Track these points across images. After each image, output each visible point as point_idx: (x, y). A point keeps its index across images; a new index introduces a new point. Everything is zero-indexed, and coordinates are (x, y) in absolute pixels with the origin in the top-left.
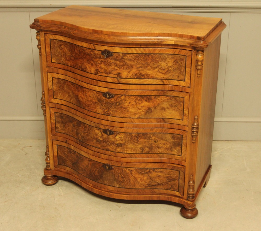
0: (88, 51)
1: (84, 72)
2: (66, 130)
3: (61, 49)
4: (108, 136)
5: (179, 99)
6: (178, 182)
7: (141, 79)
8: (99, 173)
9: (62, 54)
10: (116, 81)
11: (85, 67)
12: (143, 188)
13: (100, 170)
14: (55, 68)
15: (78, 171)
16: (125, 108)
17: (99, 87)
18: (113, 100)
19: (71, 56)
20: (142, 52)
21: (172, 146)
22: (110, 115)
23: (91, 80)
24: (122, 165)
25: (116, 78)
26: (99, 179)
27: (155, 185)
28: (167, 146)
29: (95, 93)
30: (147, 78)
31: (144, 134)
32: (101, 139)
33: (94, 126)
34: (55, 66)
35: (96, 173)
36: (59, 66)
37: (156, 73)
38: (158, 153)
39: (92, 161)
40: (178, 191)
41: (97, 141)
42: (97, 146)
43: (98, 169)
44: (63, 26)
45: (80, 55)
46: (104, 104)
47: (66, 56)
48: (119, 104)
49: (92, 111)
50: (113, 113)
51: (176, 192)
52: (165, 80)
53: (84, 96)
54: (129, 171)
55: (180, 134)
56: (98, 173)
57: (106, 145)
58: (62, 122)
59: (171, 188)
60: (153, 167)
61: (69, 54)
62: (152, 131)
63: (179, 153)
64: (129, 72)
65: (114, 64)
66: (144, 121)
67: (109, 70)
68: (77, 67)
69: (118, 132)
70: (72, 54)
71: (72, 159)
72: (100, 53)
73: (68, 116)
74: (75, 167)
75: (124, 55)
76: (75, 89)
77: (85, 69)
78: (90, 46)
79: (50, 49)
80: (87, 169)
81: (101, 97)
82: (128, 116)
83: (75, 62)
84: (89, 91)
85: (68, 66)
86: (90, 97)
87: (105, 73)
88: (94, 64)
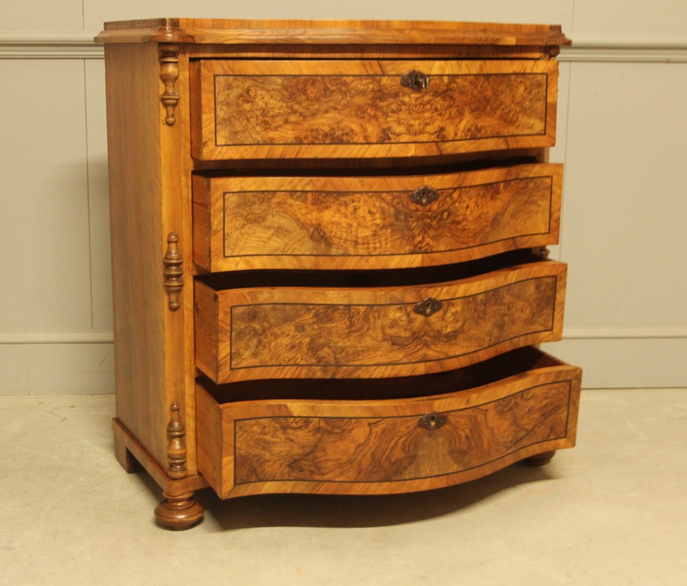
0: (360, 85)
1: (343, 147)
3: (249, 99)
4: (426, 320)
8: (407, 449)
10: (434, 150)
11: (347, 130)
15: (317, 477)
16: (459, 223)
18: (435, 206)
19: (289, 114)
22: (426, 250)
25: (433, 144)
26: (406, 469)
29: (389, 197)
32: (407, 334)
33: (388, 302)
34: (227, 156)
35: (398, 454)
36: (237, 153)
42: (393, 359)
43: (404, 439)
46: (413, 222)
47: (268, 117)
48: (449, 215)
49: (376, 252)
50: (434, 244)
53: (346, 216)
56: (403, 449)
57: (419, 347)
58: (254, 332)
61: (280, 108)
64: (460, 121)
65: (431, 106)
67: (419, 125)
68: (313, 137)
69: (450, 301)
70: (291, 106)
71: (292, 448)
72: (396, 82)
73: (278, 306)
74: (302, 471)
75: (452, 80)
76: (307, 208)
77: (348, 138)
78: (369, 69)
79: (213, 106)
80: (359, 454)
81: (406, 205)
82: (463, 243)
83: (306, 125)
84: (367, 197)
85: (274, 146)
86: (369, 215)
87: (409, 134)
88: (378, 114)
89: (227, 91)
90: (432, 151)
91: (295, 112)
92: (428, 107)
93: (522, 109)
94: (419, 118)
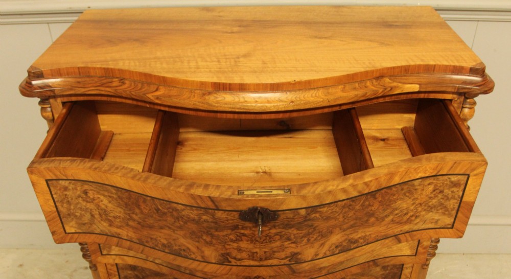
0: (191, 214)
1: (180, 259)
3: (89, 200)
7: (351, 250)
9: (96, 213)
10: (286, 271)
11: (184, 248)
19: (128, 219)
20: (359, 192)
25: (284, 266)
30: (365, 244)
37: (386, 226)
45: (160, 220)
47: (110, 217)
52: (403, 235)
61: (117, 211)
64: (322, 245)
65: (281, 237)
67: (265, 252)
68: (153, 244)
70: (129, 214)
72: (234, 217)
75: (312, 211)
77: (185, 253)
78: (200, 202)
79: (53, 204)
83: (145, 233)
85: (121, 240)
87: (253, 260)
88: (214, 241)
89: (65, 193)
90: (282, 271)
91: (131, 219)
92: (278, 237)
93: (426, 208)
94: (265, 248)
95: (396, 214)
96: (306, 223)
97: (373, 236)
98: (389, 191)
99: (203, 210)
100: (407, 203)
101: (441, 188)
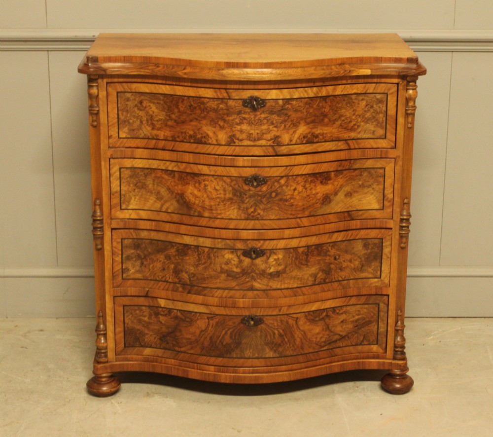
0: (213, 104)
1: (200, 146)
2: (147, 270)
3: (142, 108)
4: (252, 262)
5: (376, 172)
6: (376, 327)
7: (314, 143)
8: (233, 337)
9: (144, 119)
10: (271, 151)
11: (204, 135)
12: (316, 350)
13: (235, 331)
14: (126, 148)
15: (177, 349)
16: (286, 200)
17: (237, 168)
18: (264, 188)
19: (168, 120)
20: (315, 94)
21: (364, 262)
22: (258, 218)
23: (220, 157)
24: (280, 310)
25: (270, 148)
26: (234, 351)
27: (336, 341)
28: (354, 265)
29: (228, 180)
30: (323, 140)
31: (319, 247)
32: (238, 270)
33: (224, 247)
34: (127, 145)
35: (227, 340)
36: (133, 143)
37: (337, 129)
38: (340, 279)
39: (217, 317)
40: (377, 344)
41: (228, 275)
42: (229, 286)
43: (231, 330)
44: (150, 63)
45: (191, 114)
46: (247, 198)
47: (154, 121)
48: (277, 195)
49: (219, 217)
50: (265, 214)
51: (372, 346)
52: (351, 141)
53: (200, 190)
54: (293, 320)
55: (378, 237)
56: (231, 337)
57: (247, 280)
58: (139, 257)
59: (363, 341)
60: (333, 306)
61: (162, 116)
62: (331, 238)
63: (377, 272)
64: (295, 132)
65: (268, 121)
66: (319, 221)
67: (258, 134)
68: (182, 137)
69: (272, 251)
70: (169, 115)
71: (162, 328)
72: (239, 104)
73: (153, 242)
74: (168, 343)
75: (286, 103)
76: (175, 182)
77: (205, 140)
78: (219, 94)
79: (116, 112)
80: (202, 337)
81: (241, 186)
82: (291, 214)
83: (178, 129)
84: (213, 179)
85: (158, 141)
86: (215, 191)
87: (250, 140)
88: (226, 125)
89: (127, 103)
90: (269, 152)
91: (171, 119)
92: (265, 121)
93: (363, 119)
94: (257, 129)
95: (343, 121)
96: (283, 111)
97: (329, 135)
98: (335, 99)
99: (220, 100)
100: (349, 113)
101: (371, 104)
